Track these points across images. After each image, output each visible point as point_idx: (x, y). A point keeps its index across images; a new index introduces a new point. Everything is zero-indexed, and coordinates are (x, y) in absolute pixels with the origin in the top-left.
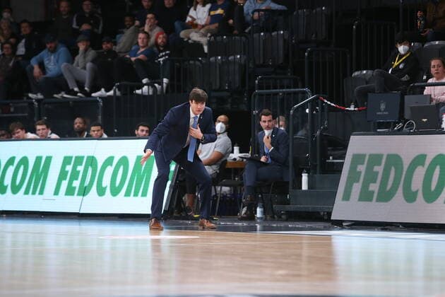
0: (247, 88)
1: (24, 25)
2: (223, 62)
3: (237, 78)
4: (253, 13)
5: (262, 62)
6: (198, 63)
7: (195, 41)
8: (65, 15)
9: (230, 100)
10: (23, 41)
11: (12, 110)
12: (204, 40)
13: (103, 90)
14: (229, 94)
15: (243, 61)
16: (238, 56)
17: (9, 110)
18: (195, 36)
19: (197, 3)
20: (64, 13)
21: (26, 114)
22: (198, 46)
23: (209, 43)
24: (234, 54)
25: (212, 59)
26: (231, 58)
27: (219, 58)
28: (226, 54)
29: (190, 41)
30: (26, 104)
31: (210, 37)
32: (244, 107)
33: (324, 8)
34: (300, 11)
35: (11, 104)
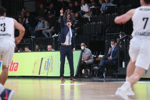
0: (104, 33)
1: (27, 13)
2: (95, 24)
3: (100, 29)
4: (105, 7)
5: (109, 24)
6: (87, 25)
7: (86, 17)
8: (42, 9)
9: (98, 37)
10: (27, 18)
11: (25, 42)
12: (89, 17)
13: (55, 34)
14: (97, 35)
15: (102, 24)
16: (101, 22)
17: (24, 42)
18: (86, 16)
19: (82, 4)
20: (41, 8)
21: (29, 43)
22: (87, 19)
23: (91, 18)
24: (99, 22)
25: (92, 23)
26: (98, 23)
27: (94, 23)
28: (96, 22)
29: (84, 17)
30: (29, 40)
31: (91, 16)
32: (103, 40)
33: (130, 5)
34: (122, 6)
35: (24, 40)
